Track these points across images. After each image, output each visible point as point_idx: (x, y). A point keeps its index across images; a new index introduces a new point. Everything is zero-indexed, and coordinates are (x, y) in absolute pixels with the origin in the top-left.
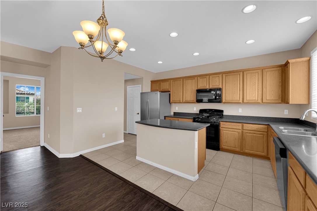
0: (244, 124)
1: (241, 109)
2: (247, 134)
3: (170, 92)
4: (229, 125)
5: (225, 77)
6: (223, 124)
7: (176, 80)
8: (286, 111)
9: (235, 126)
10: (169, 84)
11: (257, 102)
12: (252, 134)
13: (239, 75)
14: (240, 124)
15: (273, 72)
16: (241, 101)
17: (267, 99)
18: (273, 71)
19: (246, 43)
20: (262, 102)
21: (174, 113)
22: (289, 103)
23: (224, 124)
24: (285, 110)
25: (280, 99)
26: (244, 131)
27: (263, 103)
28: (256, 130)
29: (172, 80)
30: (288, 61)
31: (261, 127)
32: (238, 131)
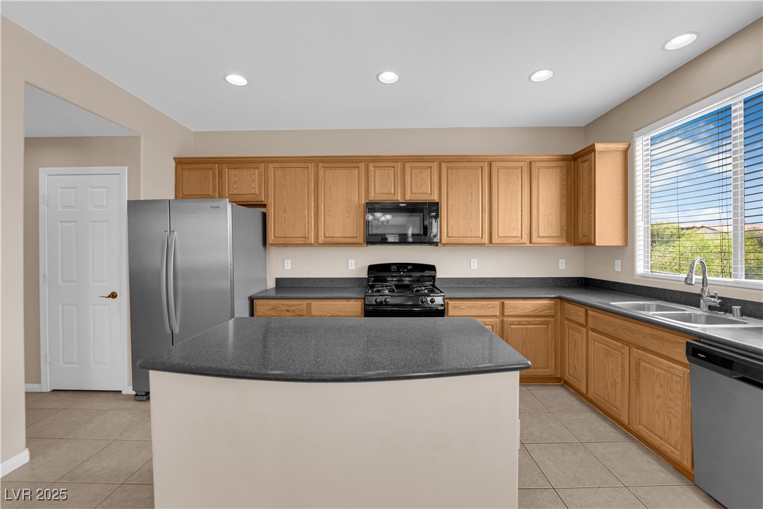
0: (506, 302)
1: (476, 260)
2: (512, 326)
3: (264, 206)
4: (471, 308)
5: (447, 170)
6: (454, 307)
7: (289, 165)
8: (562, 263)
9: (485, 307)
10: (260, 175)
11: (521, 241)
12: (523, 326)
13: (480, 170)
14: (497, 303)
15: (552, 170)
16: (486, 240)
17: (540, 235)
18: (551, 167)
19: (530, 78)
20: (531, 243)
21: (277, 280)
22: (594, 244)
23: (458, 307)
24: (560, 261)
25: (564, 235)
26: (505, 319)
27: (529, 245)
28: (532, 314)
29: (272, 162)
30: (594, 145)
31: (541, 304)
32: (492, 322)
